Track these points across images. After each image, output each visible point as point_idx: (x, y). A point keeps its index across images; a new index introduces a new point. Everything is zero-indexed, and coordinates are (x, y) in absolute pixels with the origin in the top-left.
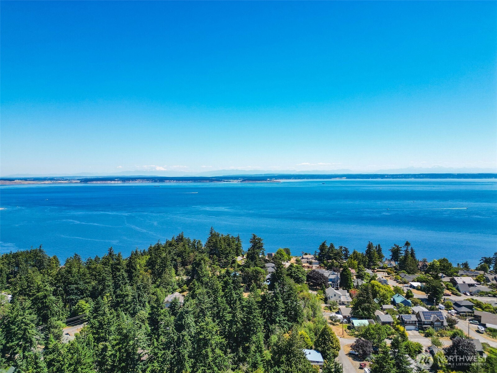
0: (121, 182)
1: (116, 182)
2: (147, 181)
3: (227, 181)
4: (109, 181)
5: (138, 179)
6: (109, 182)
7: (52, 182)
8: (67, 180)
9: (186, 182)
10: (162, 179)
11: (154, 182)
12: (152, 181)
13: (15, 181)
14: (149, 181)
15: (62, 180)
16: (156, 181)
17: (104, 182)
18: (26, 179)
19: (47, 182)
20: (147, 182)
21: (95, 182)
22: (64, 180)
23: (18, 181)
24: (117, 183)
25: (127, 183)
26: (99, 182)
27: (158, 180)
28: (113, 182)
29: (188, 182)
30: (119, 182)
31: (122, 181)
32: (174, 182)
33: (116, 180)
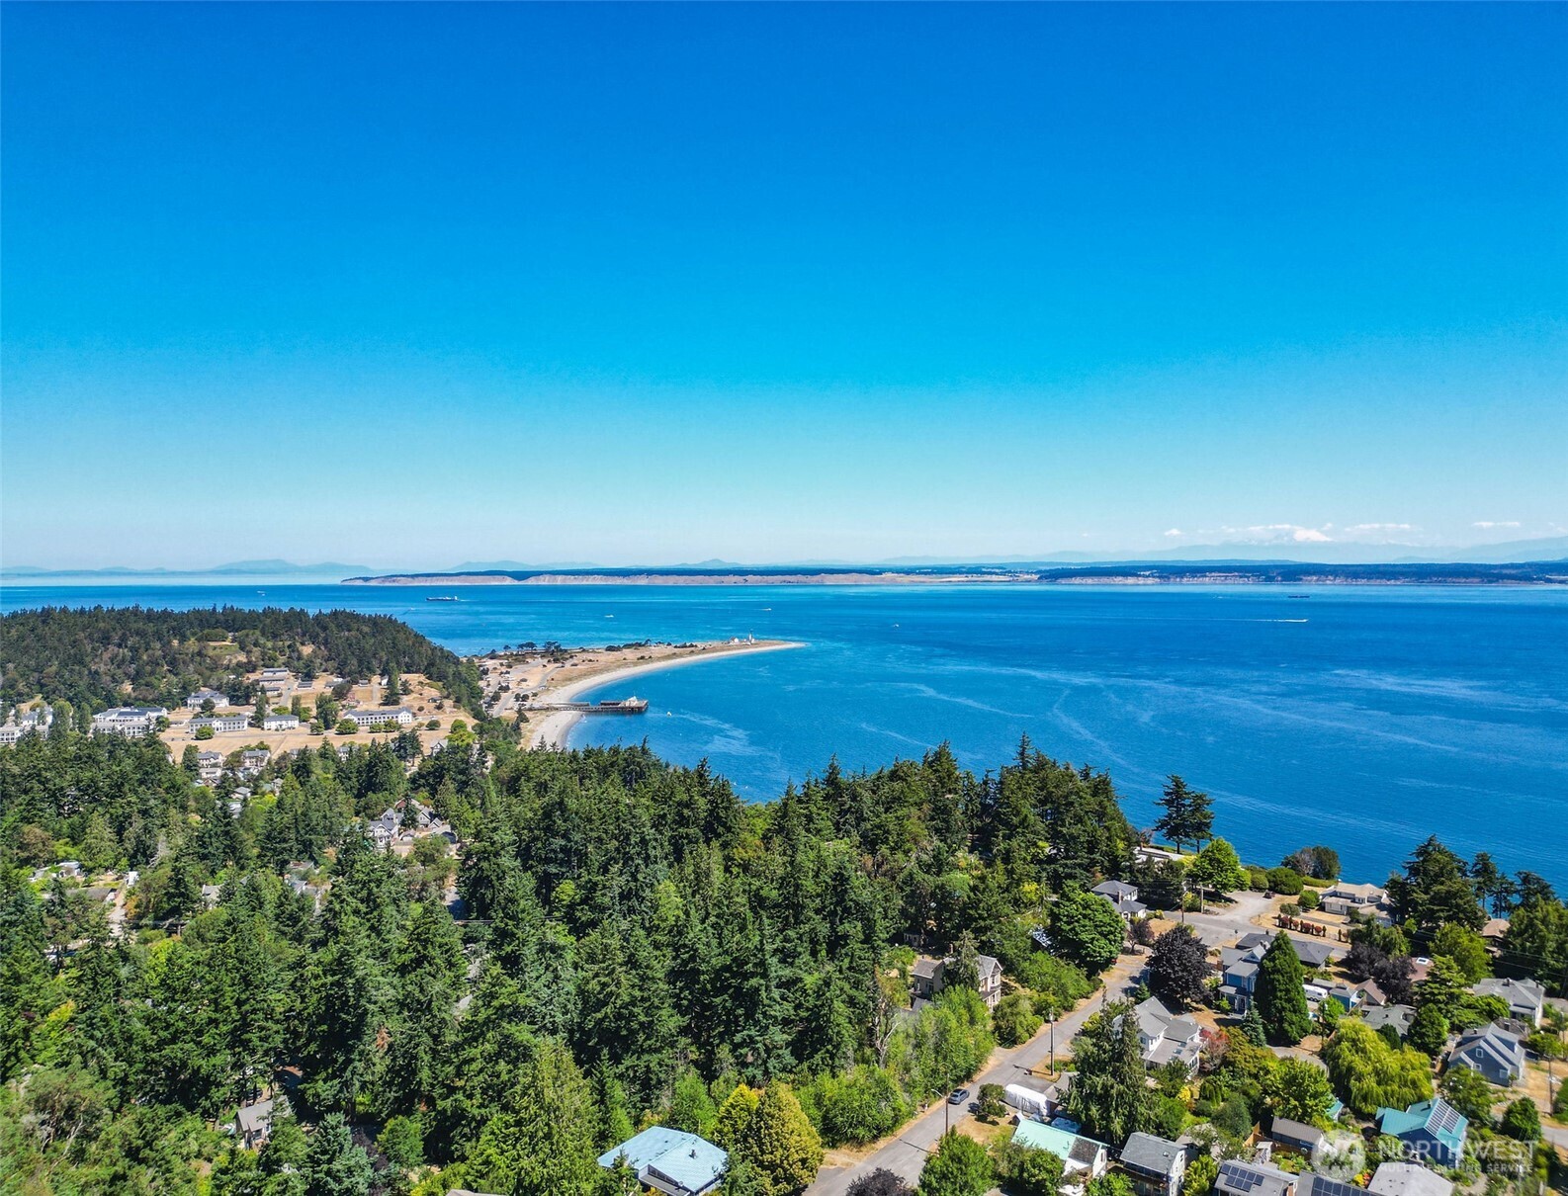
0: (1157, 580)
1: (1141, 581)
2: (1241, 577)
3: (1561, 582)
4: (1120, 578)
5: (1211, 572)
6: (1119, 580)
7: (970, 578)
8: (1010, 572)
9: (1384, 581)
10: (1292, 573)
11: (1266, 580)
12: (1258, 577)
13: (883, 576)
14: (1248, 577)
15: (996, 574)
16: (1270, 579)
17: (1105, 580)
18: (908, 572)
19: (955, 578)
20: (1241, 581)
21: (1077, 580)
22: (1002, 574)
23: (890, 575)
24: (1144, 585)
25: (1175, 584)
26: (1090, 581)
27: (1278, 574)
28: (1131, 580)
29: (1392, 582)
30: (1150, 581)
31: (1159, 577)
32: (1338, 581)
33: (1140, 576)
